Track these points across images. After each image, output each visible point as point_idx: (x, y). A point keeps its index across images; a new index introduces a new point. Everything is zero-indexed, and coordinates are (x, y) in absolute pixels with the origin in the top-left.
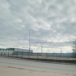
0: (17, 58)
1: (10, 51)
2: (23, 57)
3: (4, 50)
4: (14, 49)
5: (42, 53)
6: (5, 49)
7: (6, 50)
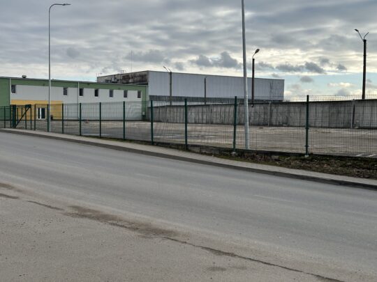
0: (152, 143)
1: (122, 92)
2: (190, 141)
3: (86, 91)
4: (140, 80)
5: (363, 101)
6: (89, 84)
7: (97, 87)
